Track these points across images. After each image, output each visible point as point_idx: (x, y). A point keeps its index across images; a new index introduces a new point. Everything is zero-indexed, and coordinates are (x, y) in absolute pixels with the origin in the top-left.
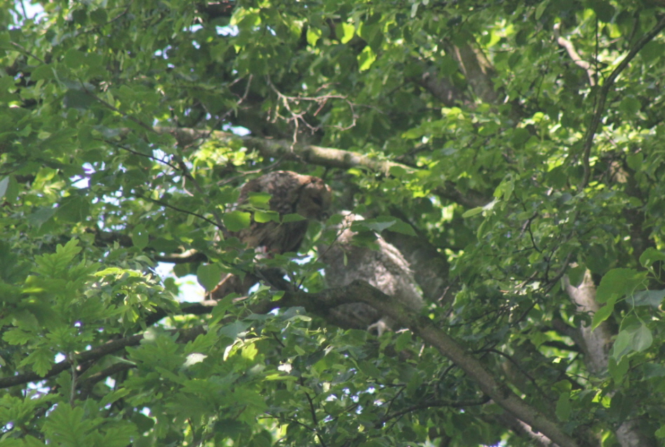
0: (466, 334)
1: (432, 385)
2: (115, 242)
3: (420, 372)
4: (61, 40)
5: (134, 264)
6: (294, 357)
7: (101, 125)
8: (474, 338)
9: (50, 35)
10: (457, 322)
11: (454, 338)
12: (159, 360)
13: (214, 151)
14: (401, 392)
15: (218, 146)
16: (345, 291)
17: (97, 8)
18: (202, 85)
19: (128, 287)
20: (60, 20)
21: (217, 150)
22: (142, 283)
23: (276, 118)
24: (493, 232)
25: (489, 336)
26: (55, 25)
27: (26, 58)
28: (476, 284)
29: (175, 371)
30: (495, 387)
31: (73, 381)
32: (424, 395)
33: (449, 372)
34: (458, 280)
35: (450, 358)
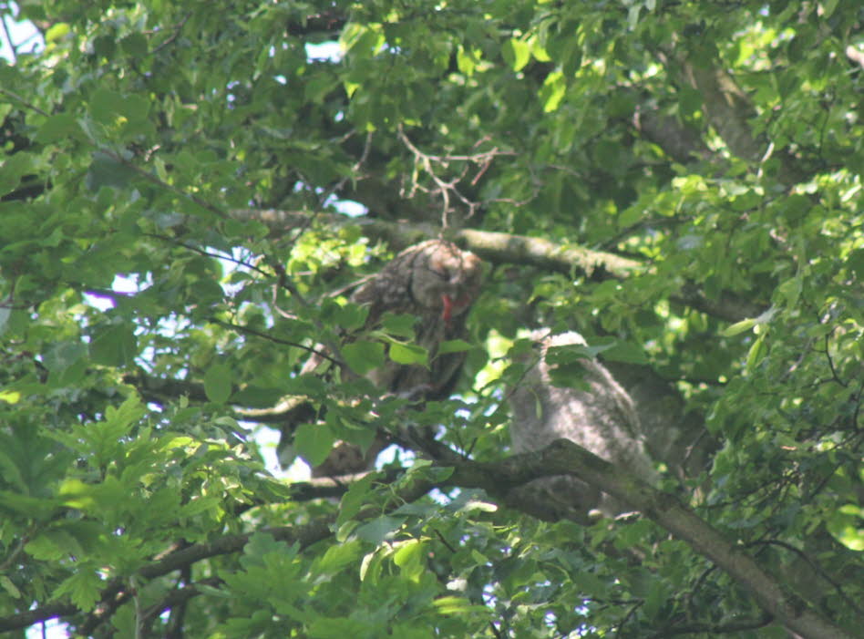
0: (734, 520)
1: (681, 600)
2: (182, 396)
3: (664, 581)
4: (79, 84)
5: (213, 430)
6: (471, 569)
7: (153, 209)
8: (746, 525)
9: (59, 77)
10: (719, 500)
11: (714, 525)
12: (271, 589)
13: (317, 245)
14: (633, 611)
15: (324, 239)
16: (541, 459)
17: (130, 31)
18: (299, 144)
19: (208, 466)
20: (75, 51)
21: (323, 245)
22: (229, 459)
23: (413, 190)
24: (770, 357)
25: (770, 520)
26: (67, 60)
27: (22, 114)
28: (747, 441)
29: (298, 604)
30: (781, 600)
31: (138, 621)
32: (671, 616)
33: (708, 578)
34: (719, 434)
35: (709, 557)
